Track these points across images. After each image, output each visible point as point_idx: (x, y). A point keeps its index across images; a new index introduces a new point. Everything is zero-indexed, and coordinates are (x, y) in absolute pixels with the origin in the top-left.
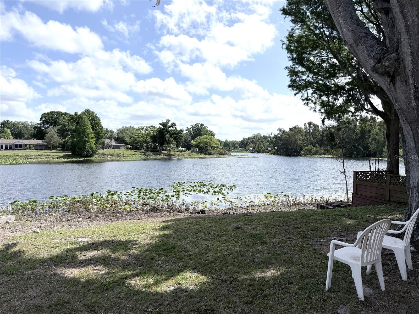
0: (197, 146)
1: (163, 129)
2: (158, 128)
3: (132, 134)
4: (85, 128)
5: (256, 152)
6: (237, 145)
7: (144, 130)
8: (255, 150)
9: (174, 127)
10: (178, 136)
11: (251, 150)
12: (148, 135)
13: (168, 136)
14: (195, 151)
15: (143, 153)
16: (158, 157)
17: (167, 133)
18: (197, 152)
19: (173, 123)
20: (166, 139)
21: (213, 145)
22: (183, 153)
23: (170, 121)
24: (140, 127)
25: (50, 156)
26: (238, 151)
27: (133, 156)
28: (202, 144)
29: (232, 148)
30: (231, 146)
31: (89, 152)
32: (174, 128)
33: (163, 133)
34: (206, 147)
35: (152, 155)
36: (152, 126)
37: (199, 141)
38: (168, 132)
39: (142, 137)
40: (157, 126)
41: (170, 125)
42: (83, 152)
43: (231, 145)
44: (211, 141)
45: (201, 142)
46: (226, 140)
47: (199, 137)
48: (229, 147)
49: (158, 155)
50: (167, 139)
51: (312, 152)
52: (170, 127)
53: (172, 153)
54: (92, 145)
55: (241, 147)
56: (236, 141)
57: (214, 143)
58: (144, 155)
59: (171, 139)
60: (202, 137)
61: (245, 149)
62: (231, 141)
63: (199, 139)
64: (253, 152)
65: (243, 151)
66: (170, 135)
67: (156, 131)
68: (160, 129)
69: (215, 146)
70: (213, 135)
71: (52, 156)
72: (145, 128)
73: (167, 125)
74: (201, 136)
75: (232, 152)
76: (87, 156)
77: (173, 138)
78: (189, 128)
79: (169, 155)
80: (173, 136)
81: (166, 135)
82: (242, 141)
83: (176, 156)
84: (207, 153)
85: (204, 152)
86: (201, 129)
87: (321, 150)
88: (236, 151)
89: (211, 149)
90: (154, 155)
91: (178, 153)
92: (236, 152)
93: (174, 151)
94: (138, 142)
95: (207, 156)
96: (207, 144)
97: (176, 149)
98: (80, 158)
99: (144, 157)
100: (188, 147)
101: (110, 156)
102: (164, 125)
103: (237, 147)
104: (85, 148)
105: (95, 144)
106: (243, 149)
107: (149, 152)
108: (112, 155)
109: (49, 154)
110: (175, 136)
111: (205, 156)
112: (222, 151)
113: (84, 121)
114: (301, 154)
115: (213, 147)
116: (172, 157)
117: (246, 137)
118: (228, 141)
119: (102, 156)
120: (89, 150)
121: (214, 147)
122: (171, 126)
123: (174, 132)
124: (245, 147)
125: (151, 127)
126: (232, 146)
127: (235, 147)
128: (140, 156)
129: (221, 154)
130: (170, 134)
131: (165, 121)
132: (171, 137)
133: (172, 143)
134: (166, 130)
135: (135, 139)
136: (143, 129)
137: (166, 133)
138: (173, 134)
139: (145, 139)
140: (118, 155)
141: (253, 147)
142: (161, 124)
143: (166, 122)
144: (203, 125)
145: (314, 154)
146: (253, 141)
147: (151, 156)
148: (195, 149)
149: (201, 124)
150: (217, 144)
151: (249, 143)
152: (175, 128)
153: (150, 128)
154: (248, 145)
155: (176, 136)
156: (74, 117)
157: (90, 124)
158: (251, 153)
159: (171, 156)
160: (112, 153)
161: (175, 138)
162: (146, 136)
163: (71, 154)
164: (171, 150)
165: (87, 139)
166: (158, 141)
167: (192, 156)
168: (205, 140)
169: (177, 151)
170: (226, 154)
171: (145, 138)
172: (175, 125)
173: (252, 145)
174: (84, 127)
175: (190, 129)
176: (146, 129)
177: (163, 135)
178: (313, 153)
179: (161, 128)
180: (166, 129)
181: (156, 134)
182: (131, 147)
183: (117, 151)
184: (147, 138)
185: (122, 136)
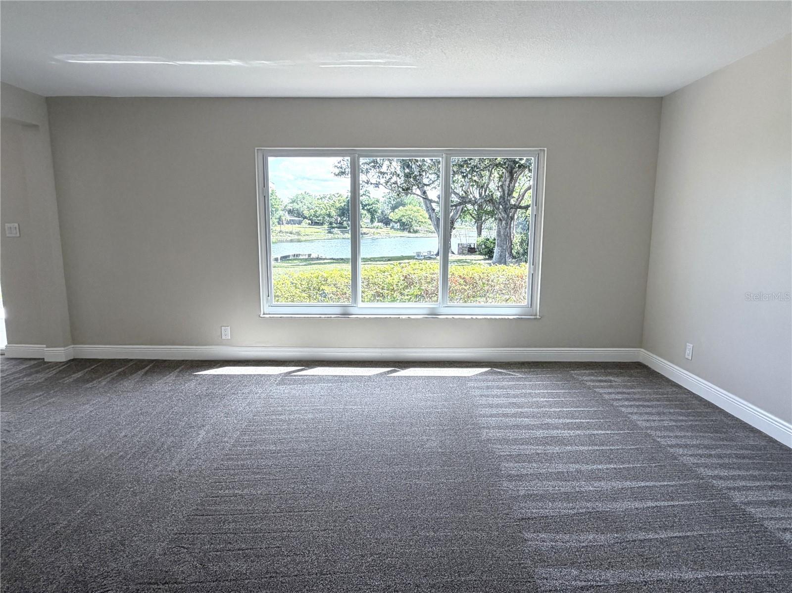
0: (399, 221)
3: (310, 203)
7: (327, 199)
10: (372, 208)
12: (333, 206)
13: (360, 207)
14: (395, 228)
15: (329, 231)
18: (398, 229)
22: (379, 230)
24: (322, 196)
27: (316, 233)
28: (405, 218)
34: (410, 222)
36: (338, 194)
37: (401, 213)
39: (324, 209)
45: (403, 216)
47: (401, 208)
50: (359, 212)
57: (421, 217)
59: (363, 211)
63: (400, 211)
66: (362, 206)
67: (344, 201)
72: (328, 196)
74: (404, 207)
77: (365, 210)
80: (365, 208)
83: (368, 234)
84: (412, 230)
85: (407, 229)
89: (416, 225)
90: (341, 233)
91: (372, 230)
93: (367, 228)
94: (321, 215)
95: (412, 235)
97: (370, 225)
99: (330, 236)
100: (387, 222)
101: (289, 235)
107: (336, 229)
108: (291, 233)
111: (408, 234)
119: (280, 234)
123: (367, 203)
128: (325, 235)
130: (362, 204)
132: (363, 209)
133: (364, 218)
135: (316, 211)
136: (326, 197)
138: (366, 205)
139: (329, 212)
140: (299, 233)
148: (396, 225)
150: (425, 218)
152: (369, 197)
153: (335, 196)
155: (370, 208)
160: (291, 230)
161: (368, 210)
162: (329, 207)
167: (391, 235)
168: (409, 212)
171: (329, 210)
176: (329, 198)
181: (343, 205)
182: (310, 222)
183: (295, 228)
184: (331, 211)
185: (297, 207)
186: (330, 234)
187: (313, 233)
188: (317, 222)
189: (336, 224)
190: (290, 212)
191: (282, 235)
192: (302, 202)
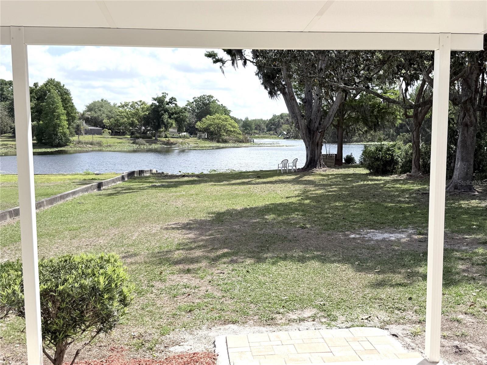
0: (206, 130)
1: (159, 106)
2: (152, 105)
3: (110, 112)
4: (55, 107)
5: (292, 137)
6: (263, 126)
7: (129, 107)
8: (291, 135)
9: (174, 103)
10: (179, 117)
11: (284, 134)
12: (136, 114)
13: (166, 116)
14: (202, 137)
15: (133, 141)
16: (154, 146)
17: (165, 113)
18: (205, 139)
19: (172, 98)
20: (163, 121)
21: (229, 129)
22: (187, 140)
23: (167, 94)
24: (123, 104)
25: (8, 146)
26: (264, 136)
27: (120, 144)
28: (213, 127)
29: (256, 131)
30: (254, 128)
31: (62, 139)
32: (174, 105)
33: (158, 112)
34: (219, 132)
35: (145, 143)
36: (140, 101)
37: (209, 122)
38: (166, 111)
39: (126, 117)
40: (149, 102)
41: (168, 101)
42: (54, 140)
43: (253, 126)
44: (226, 123)
45: (211, 125)
46: (247, 119)
47: (208, 116)
48: (251, 130)
49: (152, 143)
50: (165, 121)
51: (368, 138)
52: (168, 104)
53: (172, 140)
54: (65, 130)
55: (270, 130)
56: (262, 120)
57: (230, 126)
58: (134, 143)
59: (169, 120)
60: (212, 117)
61: (276, 132)
62: (254, 120)
63: (207, 120)
64: (287, 138)
65: (272, 136)
66: (169, 115)
67: (148, 110)
68: (153, 107)
69: (232, 129)
70: (226, 112)
71: (11, 146)
72: (130, 104)
73: (165, 100)
74: (211, 115)
75: (256, 138)
76: (59, 145)
77: (172, 119)
78: (191, 102)
79: (168, 143)
80: (172, 117)
81: (163, 114)
82: (270, 120)
83: (178, 144)
84: (220, 140)
85: (215, 138)
86: (209, 104)
87: (381, 134)
88: (262, 135)
89: (225, 134)
90: (147, 144)
91: (180, 140)
92: (262, 137)
93: (172, 137)
94: (122, 124)
95: (222, 145)
96: (220, 127)
97: (177, 135)
98: (50, 148)
99: (135, 147)
100: (192, 131)
101: (90, 146)
102: (160, 100)
103: (263, 129)
104: (57, 135)
105: (68, 128)
106: (272, 132)
107: (141, 139)
108: (91, 144)
109: (5, 143)
110: (176, 116)
111: (218, 144)
112: (241, 137)
113: (53, 96)
114: (353, 140)
115: (228, 132)
116: (173, 146)
117: (278, 114)
118: (250, 119)
119: (79, 145)
120: (61, 137)
121: (231, 131)
122: (170, 102)
123: (174, 111)
124: (275, 129)
125: (139, 103)
126: (256, 129)
127: (260, 130)
128: (129, 146)
129: (240, 142)
130: (169, 113)
131: (160, 95)
132: (170, 117)
133: (170, 127)
134: (164, 108)
135: (117, 120)
136: (128, 105)
137: (163, 112)
138: (173, 114)
139: (132, 121)
140: (100, 144)
141: (288, 130)
142: (155, 100)
143: (163, 96)
144: (212, 97)
145: (370, 141)
146: (287, 120)
147: (144, 145)
148: (203, 135)
149: (209, 96)
150: (234, 127)
151: (282, 124)
152: (176, 105)
153: (137, 104)
154: (281, 126)
155: (178, 117)
156: (34, 89)
157: (60, 100)
158: (285, 139)
159: (171, 145)
160: (91, 141)
161: (176, 119)
162: (132, 115)
163: (37, 143)
164: (168, 135)
165: (58, 121)
166: (152, 124)
167: (201, 145)
168: (217, 121)
169: (177, 138)
170: (247, 141)
171: (132, 119)
172: (175, 100)
173: (285, 126)
174: (52, 105)
175: (193, 103)
176: (132, 106)
177: (158, 115)
178: (370, 139)
179: (155, 106)
180: (162, 106)
181: (147, 113)
182: (110, 131)
183: (96, 138)
184: (134, 119)
185: (95, 115)
186: (134, 145)
187: (116, 144)
188: (117, 132)
189: (139, 133)
190: (88, 121)
191: (81, 145)
192: (100, 111)
